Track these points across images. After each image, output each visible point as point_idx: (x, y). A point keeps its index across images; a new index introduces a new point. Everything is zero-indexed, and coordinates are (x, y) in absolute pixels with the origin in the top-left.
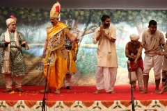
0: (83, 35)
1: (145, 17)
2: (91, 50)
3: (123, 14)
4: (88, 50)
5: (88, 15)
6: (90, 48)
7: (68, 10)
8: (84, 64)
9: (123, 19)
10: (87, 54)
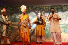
3: (67, 7)
8: (48, 32)
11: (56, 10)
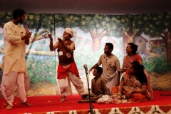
0: (33, 41)
1: (99, 23)
2: (42, 57)
3: (75, 18)
4: (38, 57)
5: (38, 19)
6: (41, 55)
8: (34, 73)
9: (76, 24)
10: (38, 62)
11: (52, 24)
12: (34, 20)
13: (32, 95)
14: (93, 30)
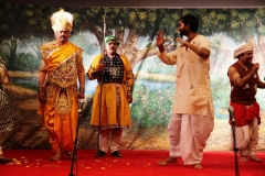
0: (144, 58)
1: (264, 24)
2: (159, 85)
3: (220, 17)
4: (153, 85)
5: (154, 19)
6: (157, 81)
7: (117, 10)
9: (221, 27)
10: (151, 93)
12: (147, 22)
13: (141, 148)
14: (252, 37)
